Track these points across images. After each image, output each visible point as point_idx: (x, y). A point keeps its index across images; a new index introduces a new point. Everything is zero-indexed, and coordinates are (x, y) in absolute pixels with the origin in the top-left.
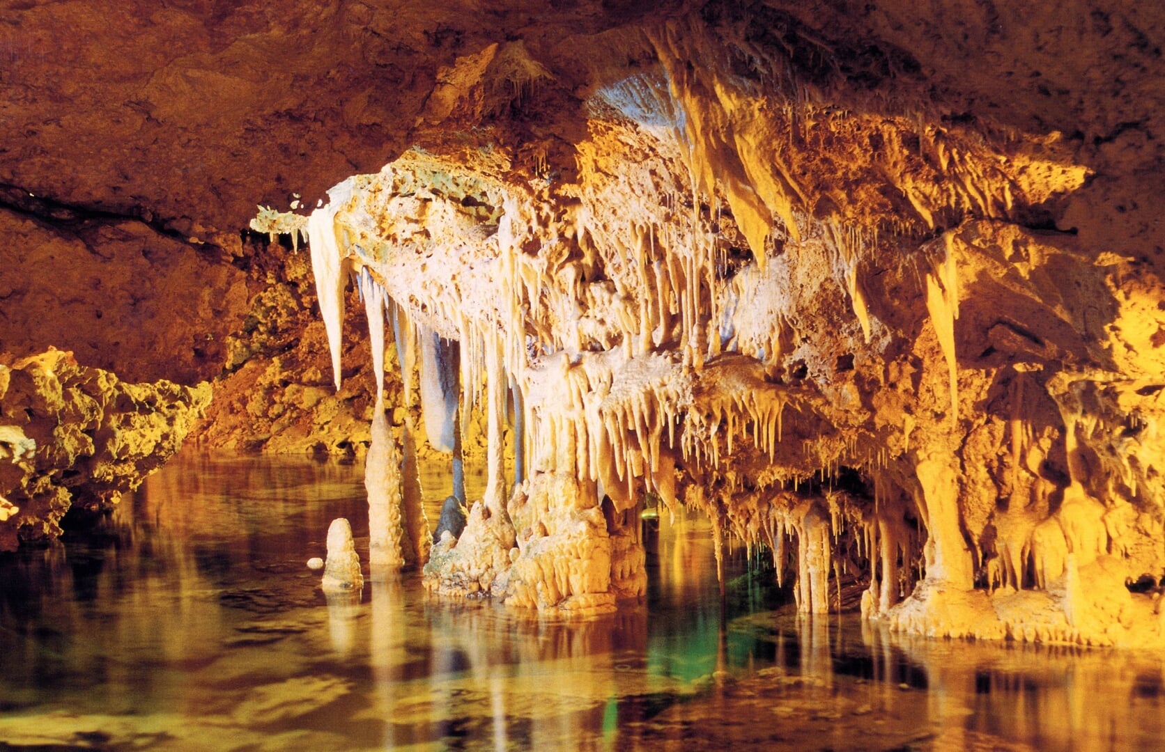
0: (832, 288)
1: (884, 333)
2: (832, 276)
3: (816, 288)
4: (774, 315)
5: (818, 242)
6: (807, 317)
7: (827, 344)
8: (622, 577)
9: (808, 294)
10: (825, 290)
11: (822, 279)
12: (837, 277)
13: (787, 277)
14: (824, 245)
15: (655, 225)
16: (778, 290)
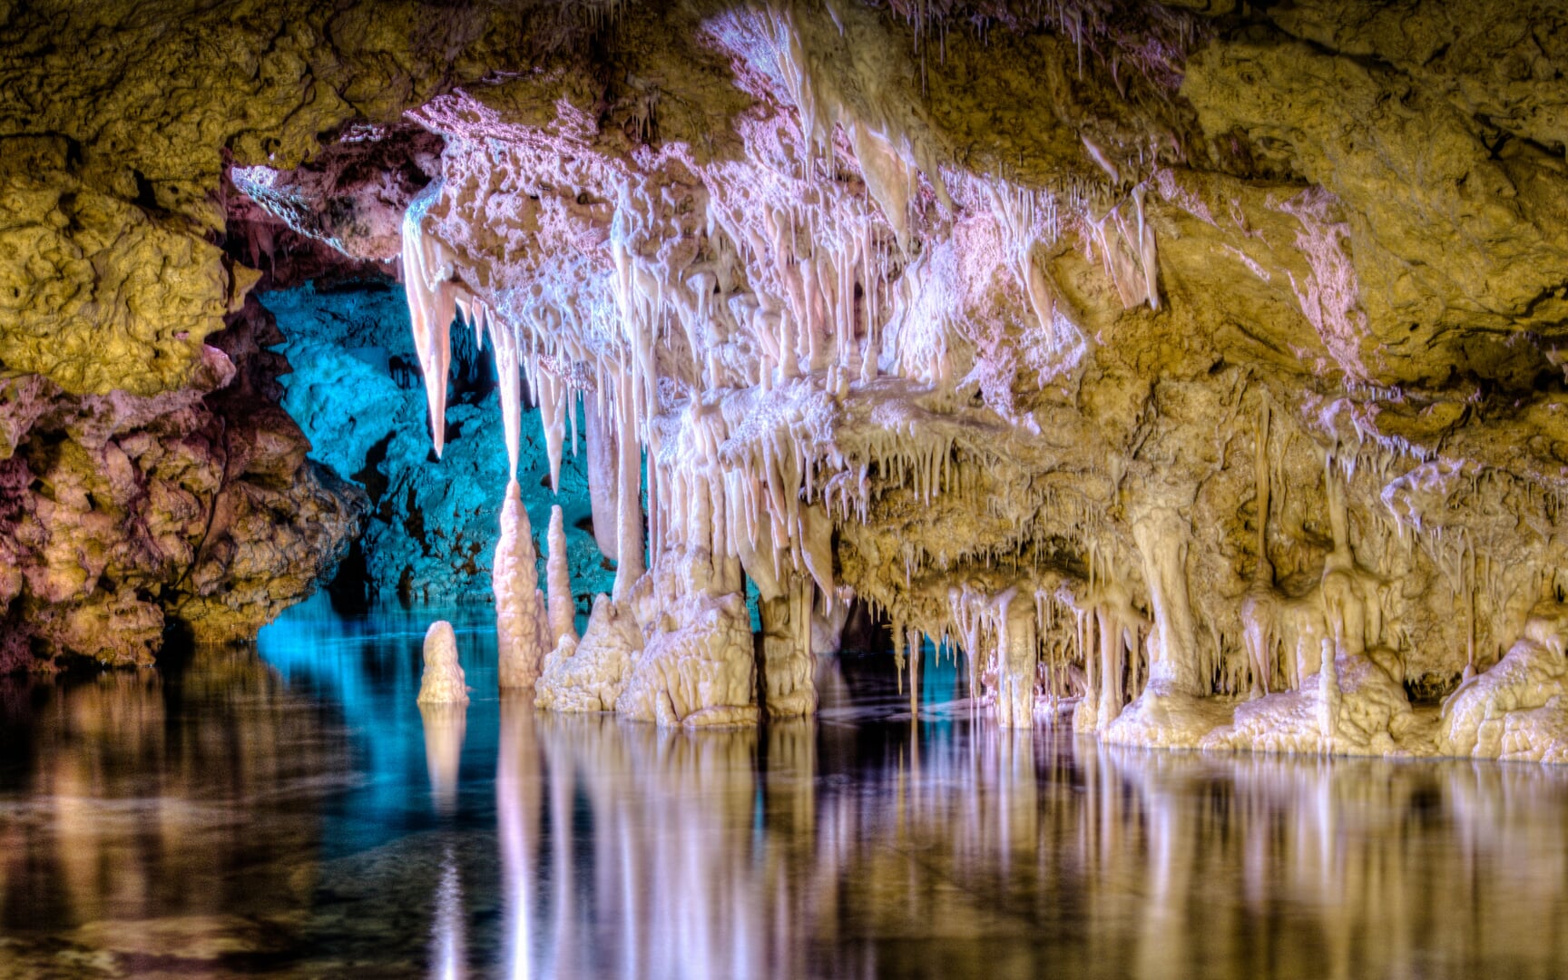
0: (1006, 278)
1: (1077, 340)
2: (1005, 261)
3: (987, 280)
4: (938, 322)
5: (987, 217)
6: (979, 322)
7: (1005, 358)
8: (781, 694)
9: (979, 288)
10: (998, 282)
11: (994, 266)
12: (1009, 261)
13: (954, 268)
14: (994, 219)
15: (795, 209)
16: (942, 286)
